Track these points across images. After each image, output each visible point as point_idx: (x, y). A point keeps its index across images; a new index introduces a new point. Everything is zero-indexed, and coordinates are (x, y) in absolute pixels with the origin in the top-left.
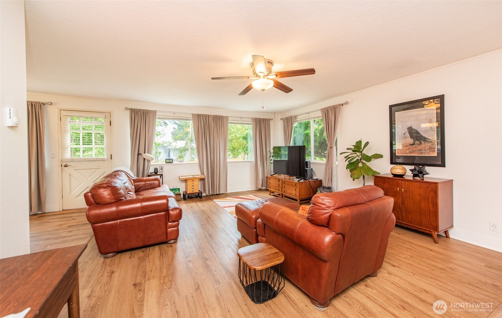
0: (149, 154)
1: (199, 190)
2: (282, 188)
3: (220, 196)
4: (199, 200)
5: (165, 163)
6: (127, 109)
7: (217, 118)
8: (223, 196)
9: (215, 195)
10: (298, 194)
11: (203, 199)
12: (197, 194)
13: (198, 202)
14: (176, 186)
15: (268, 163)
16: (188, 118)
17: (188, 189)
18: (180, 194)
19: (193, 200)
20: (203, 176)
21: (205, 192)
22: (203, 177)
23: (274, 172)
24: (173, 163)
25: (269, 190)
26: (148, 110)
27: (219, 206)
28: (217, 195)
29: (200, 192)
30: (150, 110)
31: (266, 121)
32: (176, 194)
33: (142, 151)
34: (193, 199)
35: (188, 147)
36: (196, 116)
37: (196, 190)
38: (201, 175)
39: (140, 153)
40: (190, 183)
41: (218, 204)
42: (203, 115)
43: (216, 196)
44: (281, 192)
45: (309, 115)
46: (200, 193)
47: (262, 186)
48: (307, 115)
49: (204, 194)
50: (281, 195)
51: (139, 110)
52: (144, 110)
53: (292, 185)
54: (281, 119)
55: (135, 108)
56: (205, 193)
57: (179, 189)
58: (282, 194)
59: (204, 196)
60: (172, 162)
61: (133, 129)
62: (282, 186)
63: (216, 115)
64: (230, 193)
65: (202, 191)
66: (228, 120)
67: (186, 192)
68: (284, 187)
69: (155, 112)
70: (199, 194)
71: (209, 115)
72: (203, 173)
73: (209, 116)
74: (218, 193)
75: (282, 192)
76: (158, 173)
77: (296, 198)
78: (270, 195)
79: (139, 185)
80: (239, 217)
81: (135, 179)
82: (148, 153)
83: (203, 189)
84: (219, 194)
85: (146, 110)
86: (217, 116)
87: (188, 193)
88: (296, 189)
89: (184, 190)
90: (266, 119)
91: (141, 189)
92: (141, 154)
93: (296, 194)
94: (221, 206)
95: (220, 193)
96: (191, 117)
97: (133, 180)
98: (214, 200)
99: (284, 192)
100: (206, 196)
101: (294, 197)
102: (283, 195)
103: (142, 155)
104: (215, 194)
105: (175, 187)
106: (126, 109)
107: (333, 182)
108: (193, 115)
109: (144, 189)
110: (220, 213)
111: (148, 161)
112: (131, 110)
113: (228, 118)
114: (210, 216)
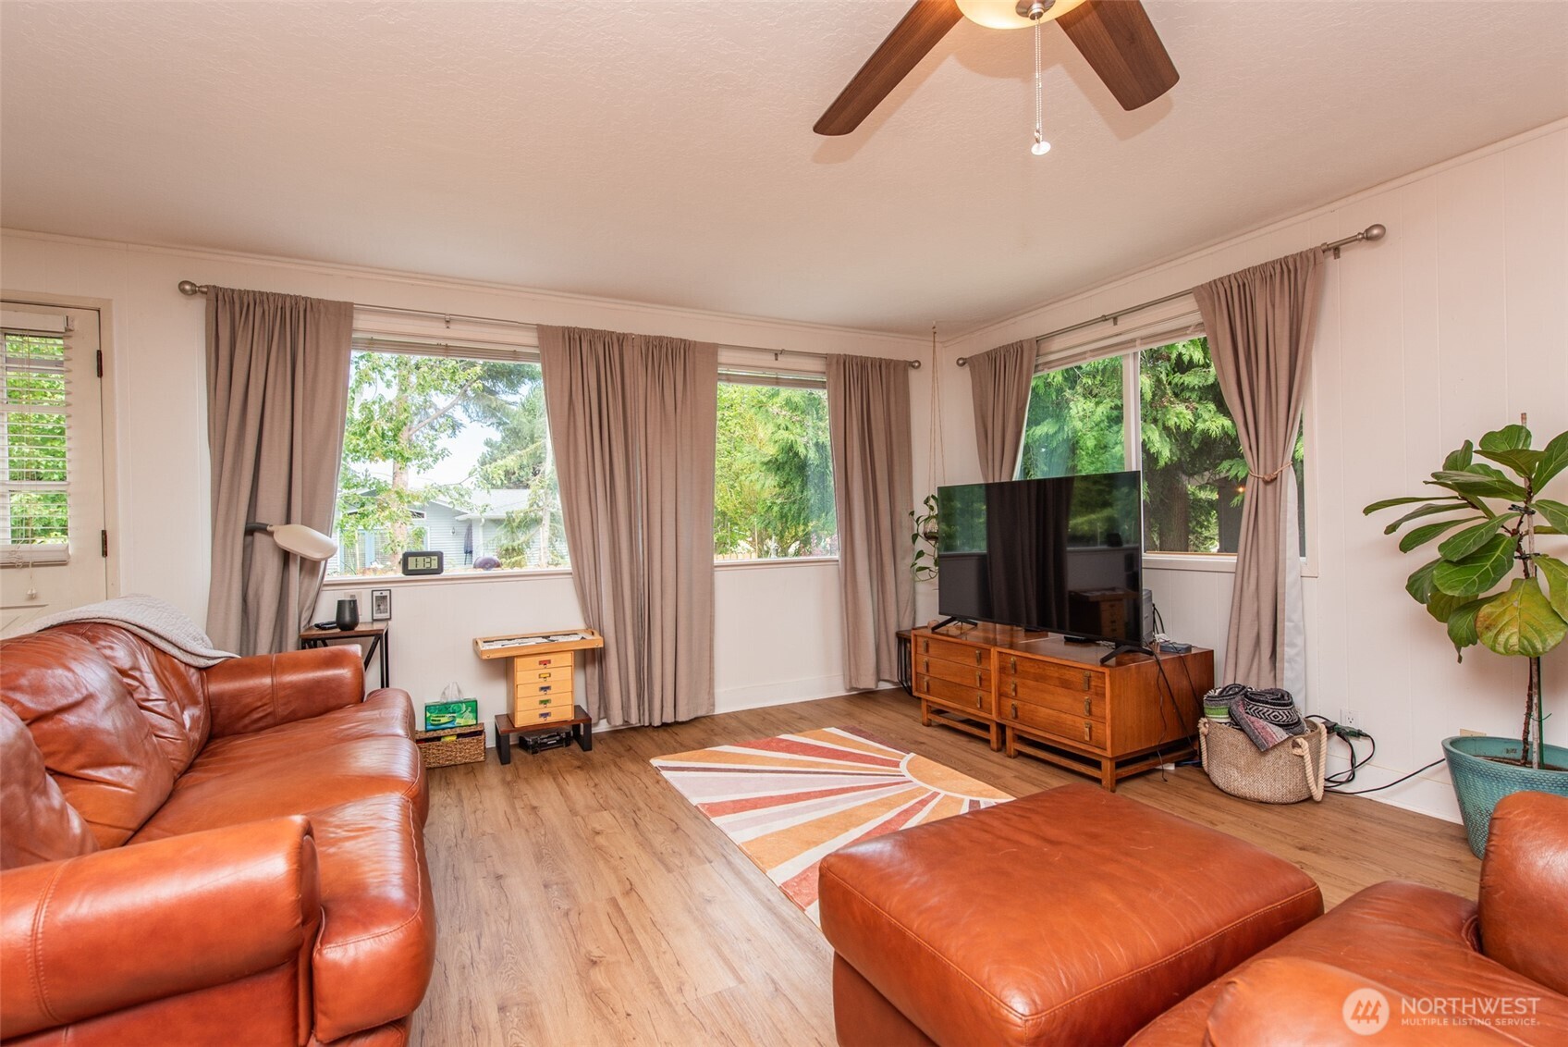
0: (310, 526)
1: (577, 708)
2: (1001, 695)
3: (685, 735)
4: (578, 759)
5: (400, 575)
6: (187, 287)
7: (664, 350)
8: (695, 733)
9: (658, 727)
10: (1106, 733)
11: (597, 753)
12: (568, 728)
13: (568, 777)
14: (459, 691)
15: (905, 564)
16: (518, 349)
17: (521, 705)
18: (480, 733)
19: (547, 761)
20: (597, 636)
21: (607, 717)
22: (595, 641)
23: (940, 613)
24: (444, 574)
25: (924, 704)
26: (306, 299)
27: (683, 799)
28: (665, 725)
29: (582, 717)
30: (319, 301)
31: (892, 371)
32: (459, 731)
33: (270, 510)
34: (548, 753)
35: (540, 513)
36: (561, 340)
37: (562, 711)
38: (586, 631)
39: (262, 518)
40: (526, 673)
41: (678, 786)
42: (593, 332)
43: (664, 736)
44: (994, 716)
45: (1117, 329)
46: (582, 725)
47: (879, 679)
48: (1108, 328)
49: (602, 727)
50: (993, 729)
51: (260, 298)
52: (284, 297)
53: (1066, 684)
54: (962, 362)
55: (236, 287)
56: (609, 722)
57: (473, 706)
58: (1002, 728)
59: (601, 737)
60: (439, 570)
61: (226, 393)
62: (1001, 682)
63: (656, 338)
64: (728, 715)
65: (593, 715)
66: (716, 364)
67: (510, 718)
68: (1015, 690)
69: (344, 312)
70: (576, 728)
71: (625, 335)
72: (594, 625)
73: (622, 339)
74: (669, 718)
75: (1000, 713)
76: (360, 628)
77: (1098, 751)
78: (929, 725)
79: (237, 695)
80: (838, 952)
81: (211, 663)
82: (307, 522)
83: (595, 699)
84: (676, 723)
85: (296, 298)
86: (661, 339)
87: (519, 723)
88: (1090, 704)
89: (503, 711)
90: (889, 362)
91: (247, 721)
92: (263, 529)
93: (1090, 729)
94: (695, 801)
95: (681, 718)
96: (535, 341)
97: (199, 669)
98: (656, 762)
99: (1016, 717)
100: (615, 733)
101: (1083, 747)
102: (1009, 733)
103: (271, 534)
104: (657, 723)
105: (452, 697)
106: (183, 291)
107: (1286, 665)
108: (543, 330)
109: (269, 720)
110: (691, 852)
111: (307, 565)
112: (212, 296)
113: (715, 354)
114: (635, 879)
